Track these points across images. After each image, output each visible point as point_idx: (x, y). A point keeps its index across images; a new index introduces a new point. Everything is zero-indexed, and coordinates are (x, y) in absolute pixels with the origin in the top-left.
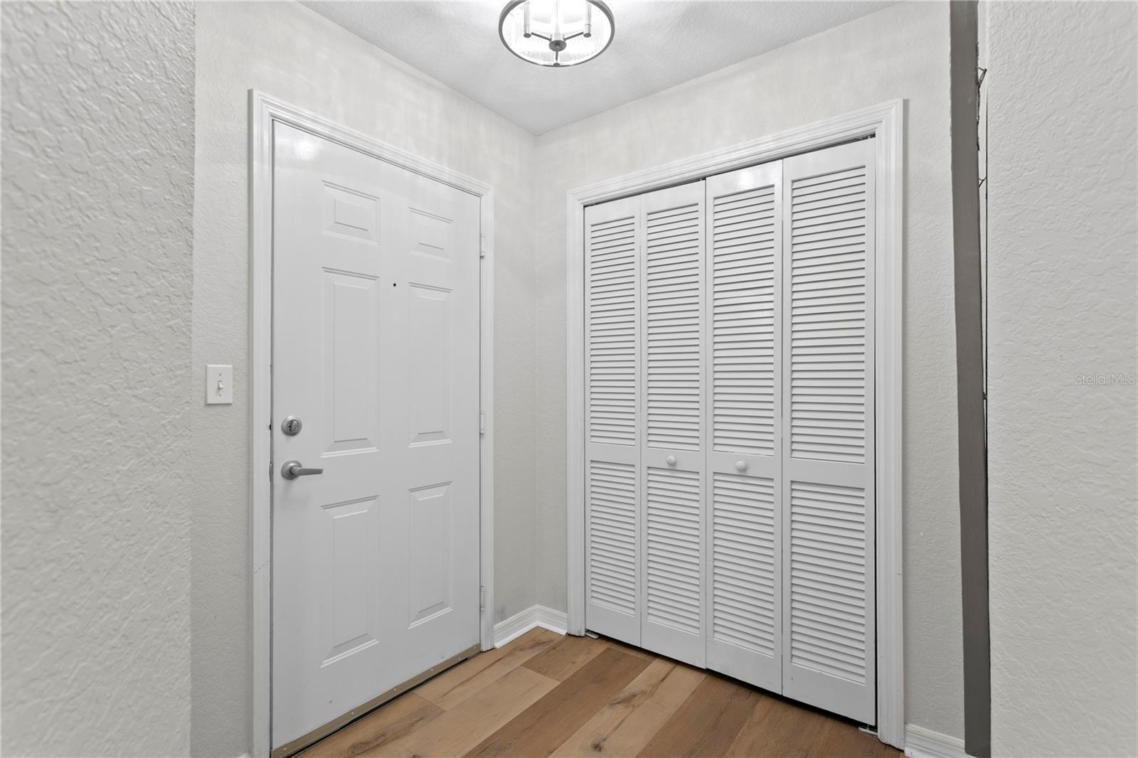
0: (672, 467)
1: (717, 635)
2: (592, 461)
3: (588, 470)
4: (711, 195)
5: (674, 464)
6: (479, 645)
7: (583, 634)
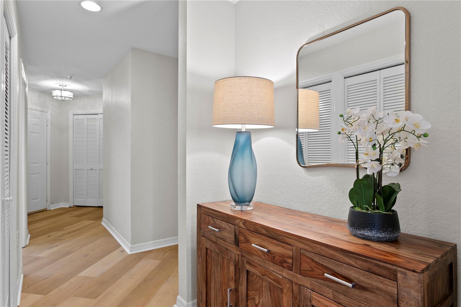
0: (92, 169)
1: (100, 200)
2: (75, 169)
3: (74, 171)
4: (99, 118)
5: (92, 168)
6: (47, 209)
7: (73, 206)
